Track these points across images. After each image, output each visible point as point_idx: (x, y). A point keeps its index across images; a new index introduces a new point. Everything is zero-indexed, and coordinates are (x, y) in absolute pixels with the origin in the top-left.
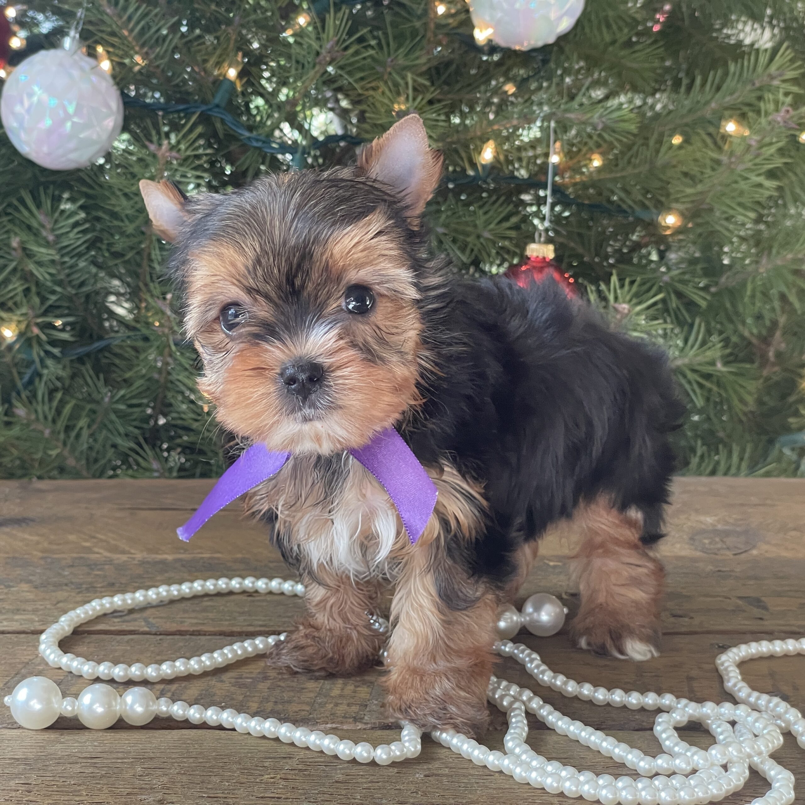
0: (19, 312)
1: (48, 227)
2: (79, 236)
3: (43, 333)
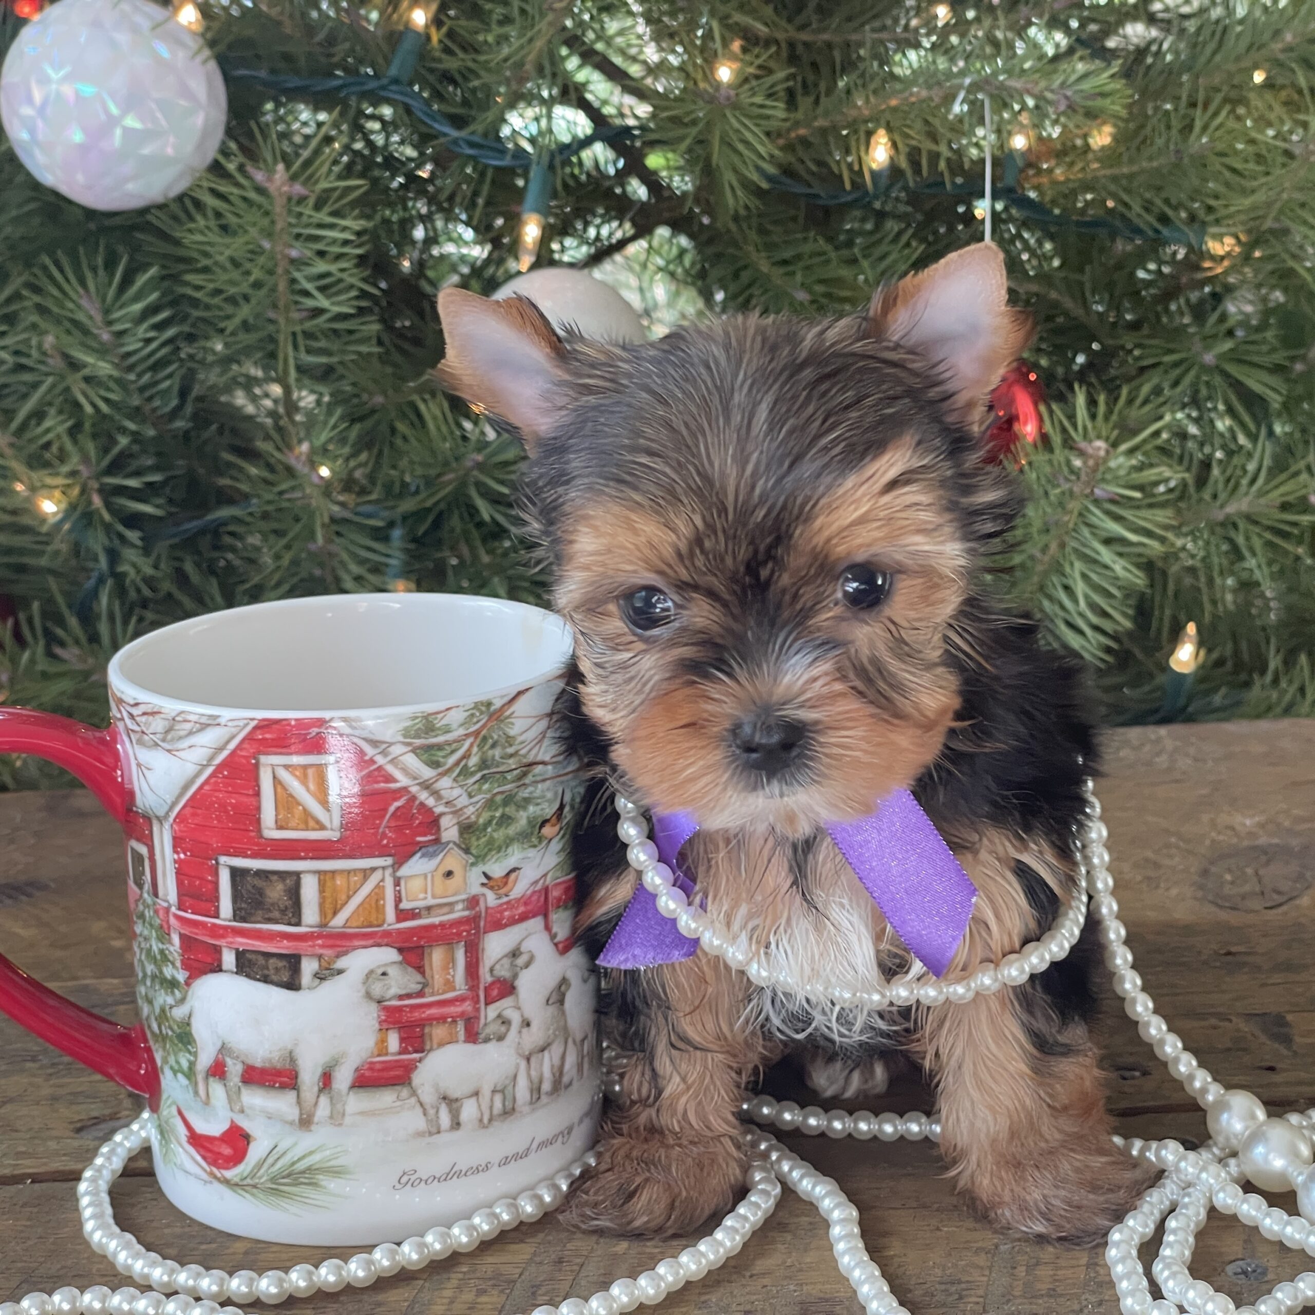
0: (65, 469)
1: (98, 318)
2: (152, 334)
3: (108, 505)
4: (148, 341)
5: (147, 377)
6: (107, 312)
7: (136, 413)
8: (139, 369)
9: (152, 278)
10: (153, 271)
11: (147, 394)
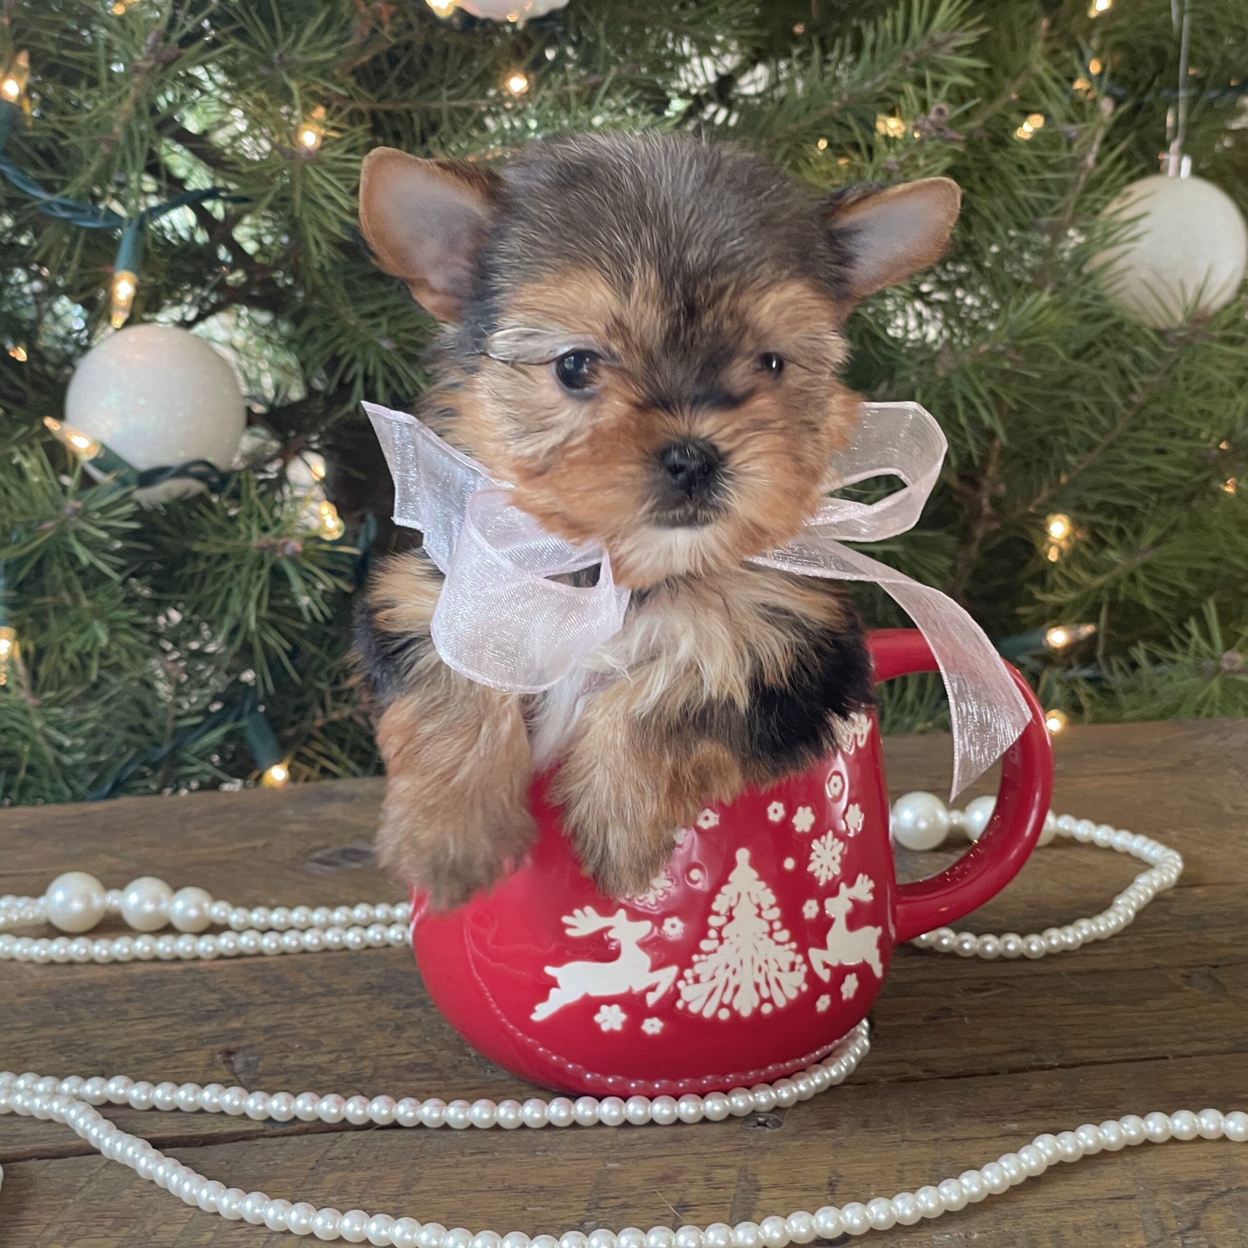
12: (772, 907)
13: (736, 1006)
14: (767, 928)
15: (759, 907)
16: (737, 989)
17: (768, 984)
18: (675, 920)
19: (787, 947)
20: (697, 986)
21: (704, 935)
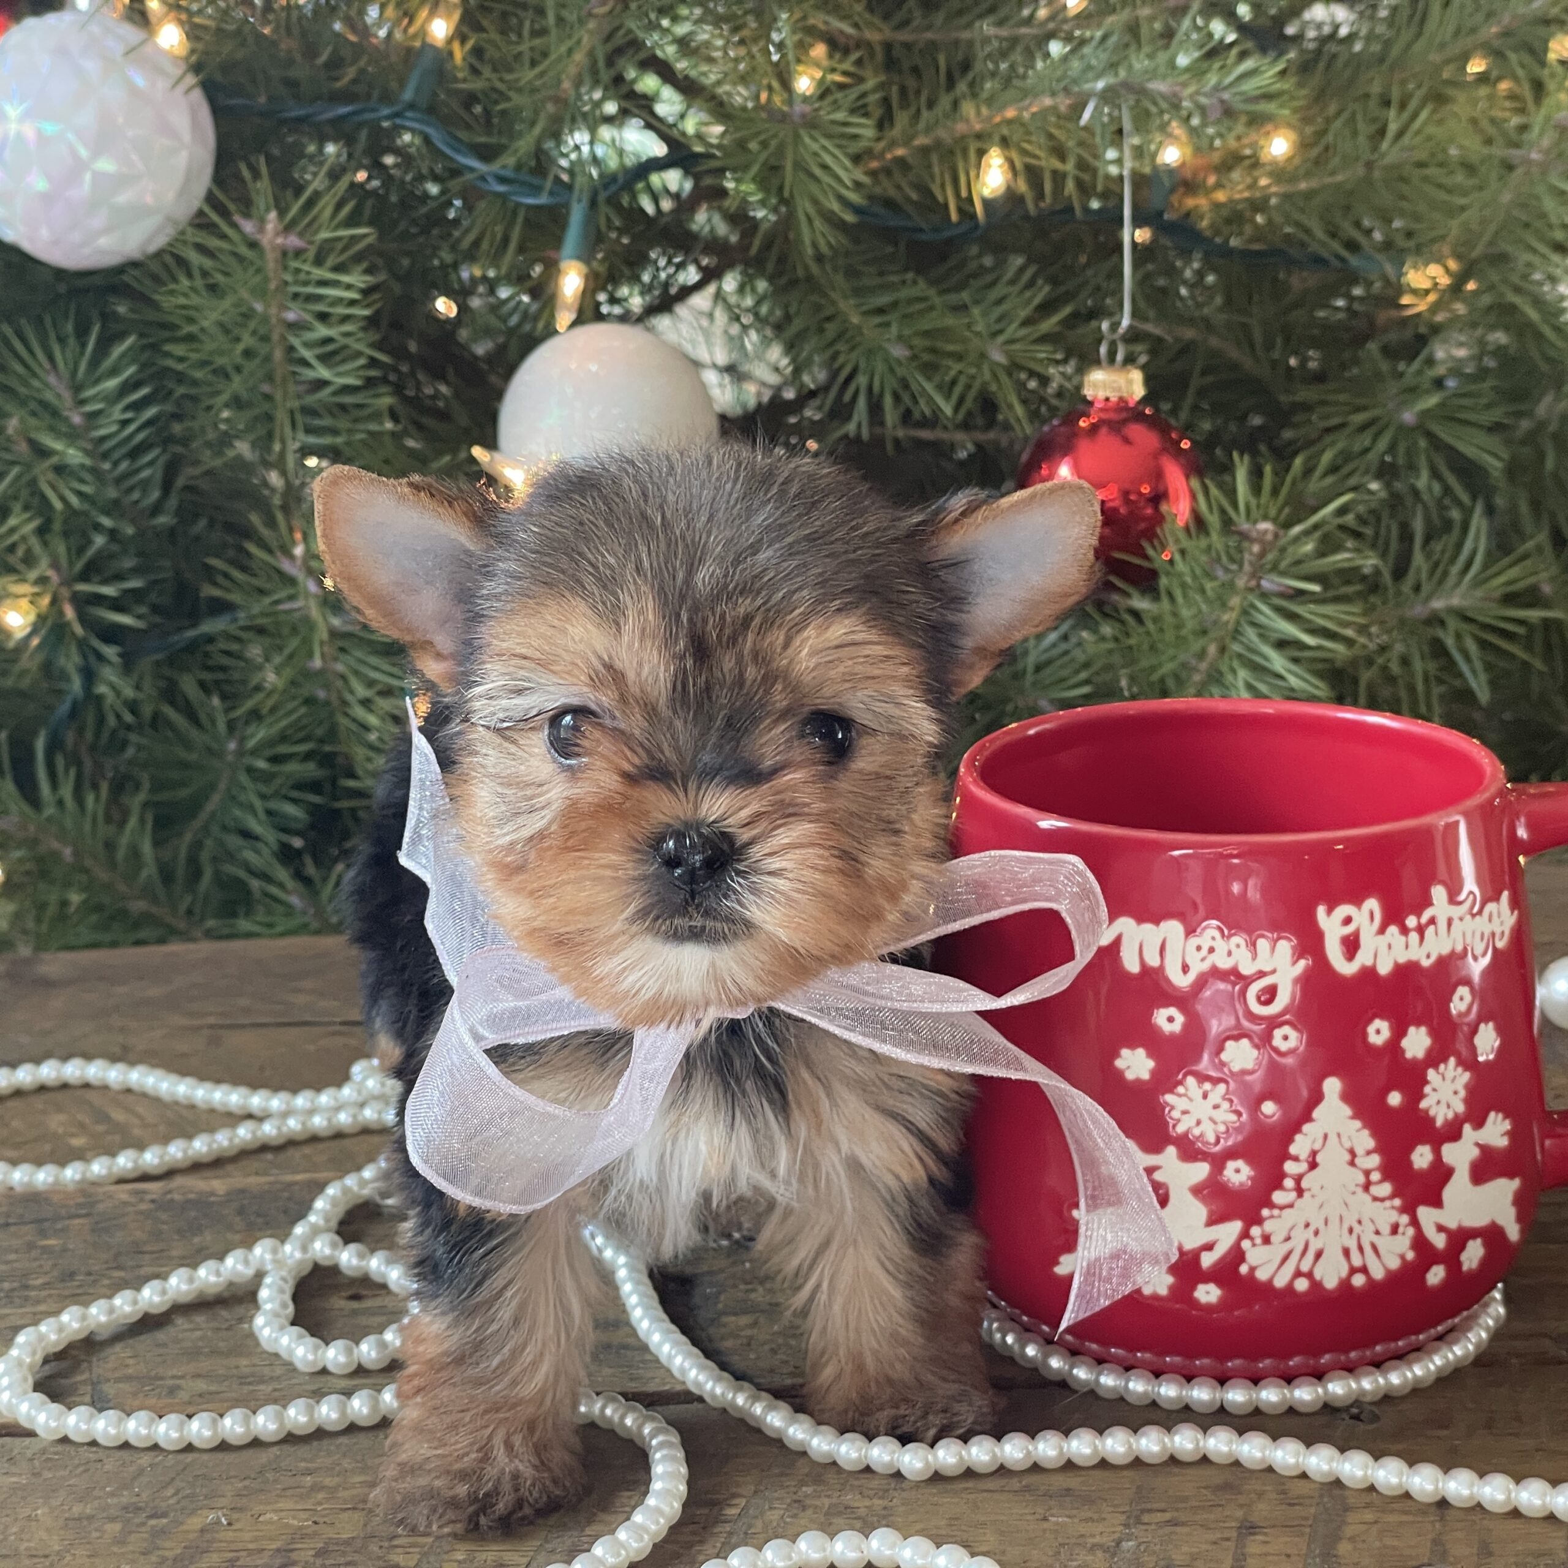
0: (33, 574)
1: (67, 395)
2: (129, 415)
3: (82, 618)
4: (125, 423)
5: (124, 466)
6: (77, 388)
7: (113, 508)
8: (116, 455)
9: (130, 349)
10: (130, 341)
11: (127, 484)
12: (1369, 1153)
13: (1317, 1275)
14: (1361, 1179)
15: (1352, 1153)
16: (1319, 1255)
17: (1361, 1249)
18: (1240, 1163)
19: (1388, 1203)
20: (1267, 1248)
21: (1278, 1185)
